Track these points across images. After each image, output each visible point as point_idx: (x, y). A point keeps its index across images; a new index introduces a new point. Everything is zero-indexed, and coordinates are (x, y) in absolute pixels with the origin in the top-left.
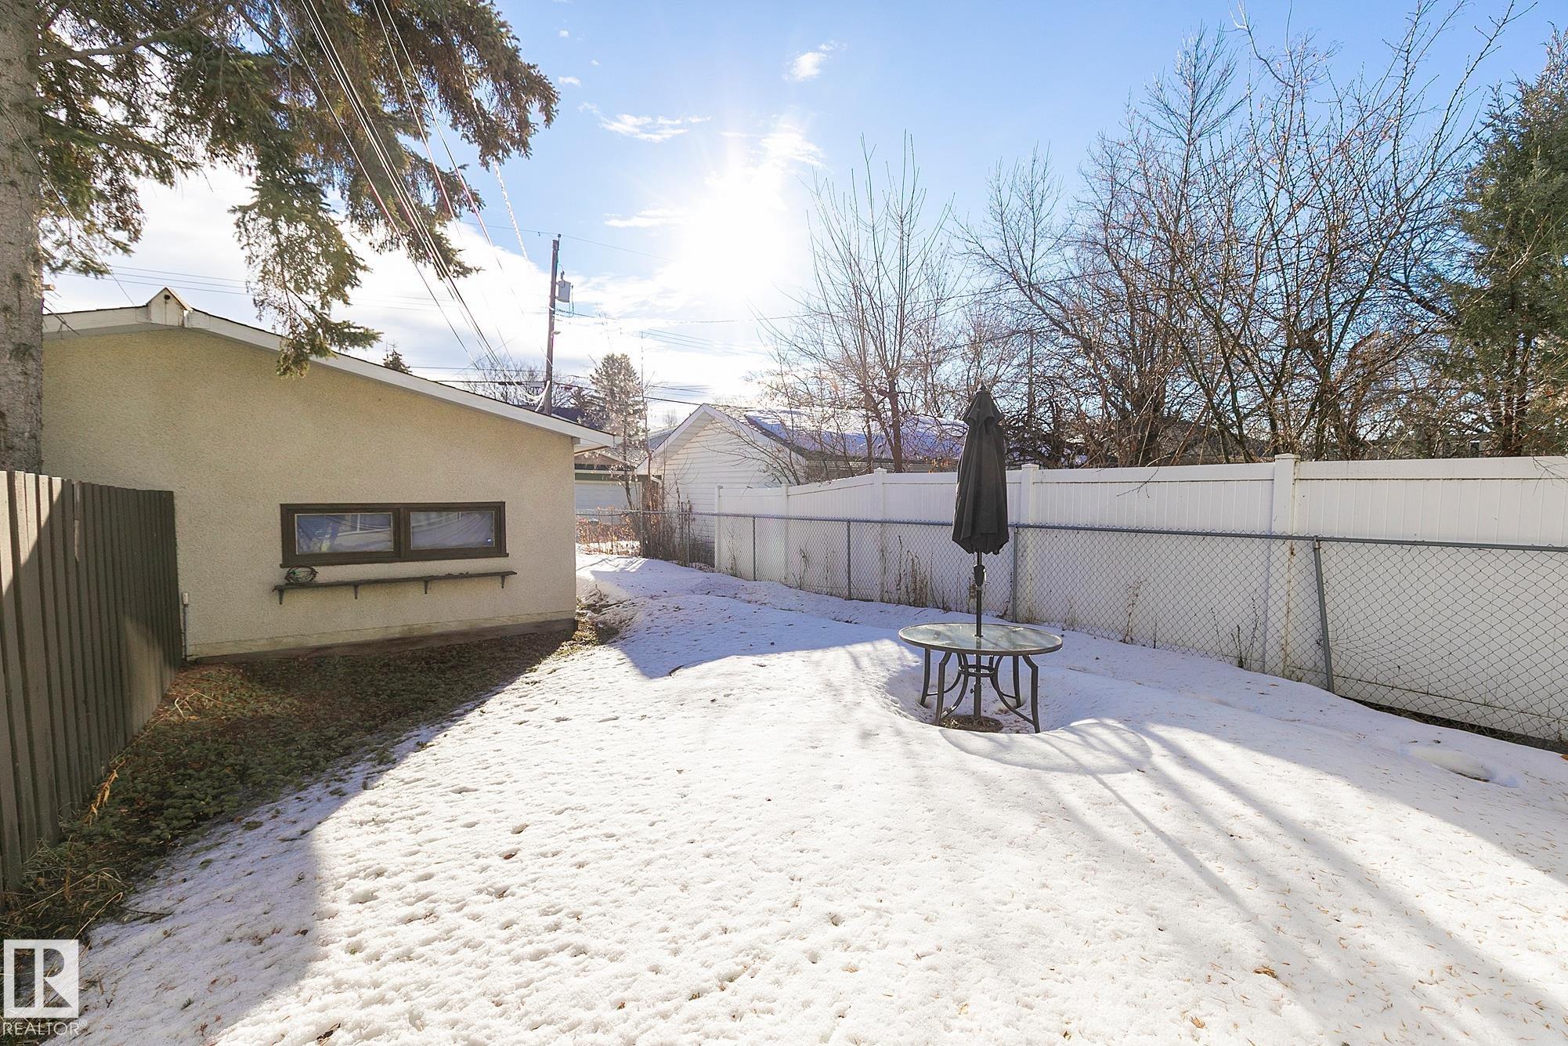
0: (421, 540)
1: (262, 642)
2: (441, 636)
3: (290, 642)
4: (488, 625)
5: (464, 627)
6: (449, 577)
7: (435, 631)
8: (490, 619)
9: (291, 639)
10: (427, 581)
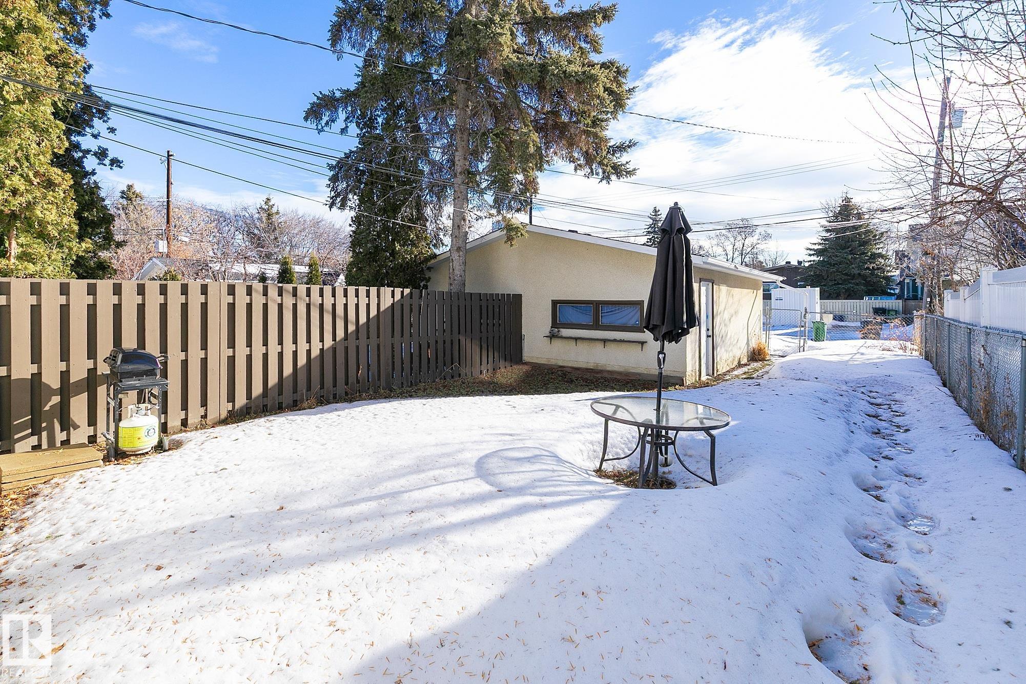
0: (604, 321)
1: (545, 359)
2: (609, 372)
3: (553, 362)
4: (634, 371)
5: (621, 370)
6: (615, 340)
7: (608, 369)
8: (635, 368)
9: (553, 361)
10: (605, 341)
